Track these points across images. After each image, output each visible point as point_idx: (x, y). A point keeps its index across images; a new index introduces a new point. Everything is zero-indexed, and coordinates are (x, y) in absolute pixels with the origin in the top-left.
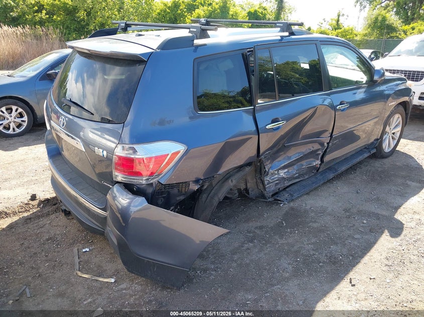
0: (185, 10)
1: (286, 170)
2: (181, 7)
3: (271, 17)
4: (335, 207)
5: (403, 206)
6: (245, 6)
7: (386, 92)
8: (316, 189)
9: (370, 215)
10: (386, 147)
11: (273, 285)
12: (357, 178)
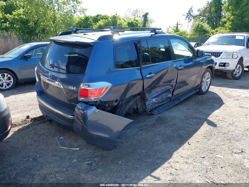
0: (92, 21)
1: (156, 99)
2: (90, 20)
3: (140, 25)
4: (180, 115)
5: (212, 114)
6: (125, 19)
7: (201, 62)
8: (170, 108)
9: (196, 118)
10: (204, 89)
11: (153, 147)
12: (190, 104)
